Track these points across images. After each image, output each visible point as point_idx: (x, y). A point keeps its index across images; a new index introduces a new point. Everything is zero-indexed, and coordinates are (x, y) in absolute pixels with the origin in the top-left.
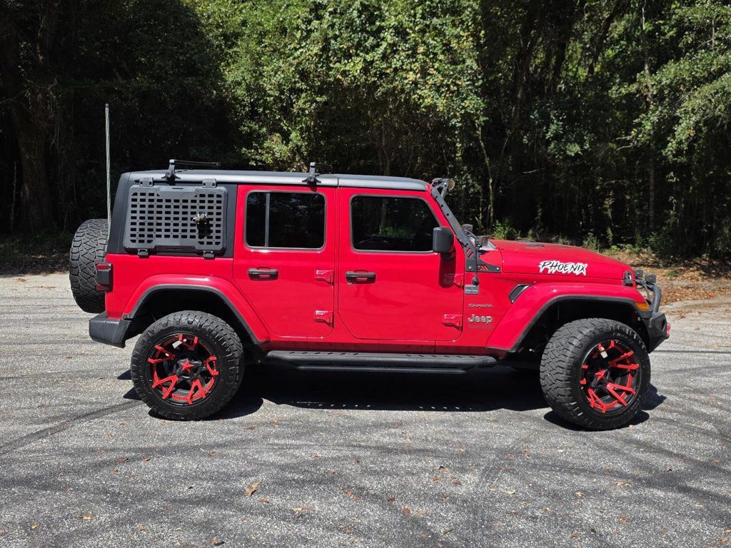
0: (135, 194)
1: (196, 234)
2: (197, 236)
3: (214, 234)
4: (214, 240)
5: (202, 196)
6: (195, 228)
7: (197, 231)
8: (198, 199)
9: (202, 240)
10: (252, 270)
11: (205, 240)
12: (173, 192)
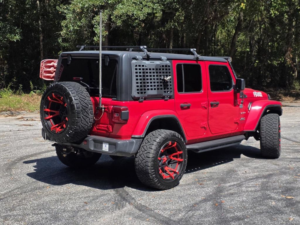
0: (136, 66)
1: (163, 87)
2: (163, 89)
3: (169, 87)
4: (169, 90)
5: (163, 66)
6: (162, 84)
7: (163, 85)
8: (162, 68)
9: (165, 90)
10: (182, 105)
11: (166, 90)
12: (151, 64)
